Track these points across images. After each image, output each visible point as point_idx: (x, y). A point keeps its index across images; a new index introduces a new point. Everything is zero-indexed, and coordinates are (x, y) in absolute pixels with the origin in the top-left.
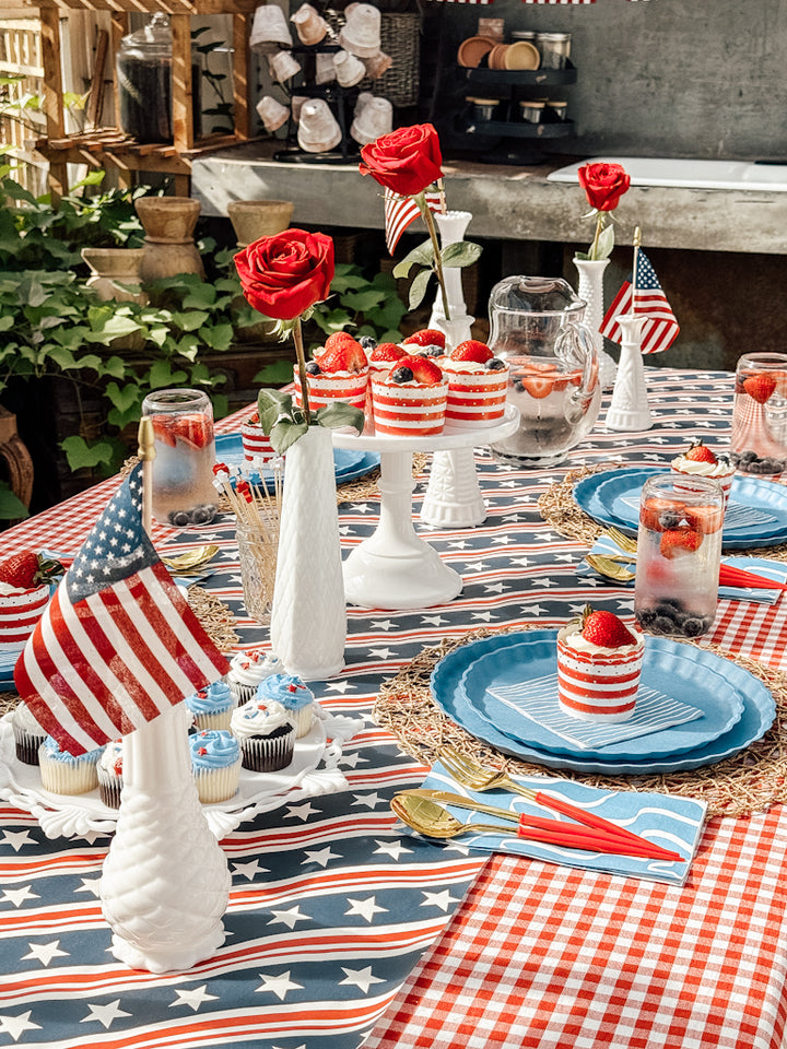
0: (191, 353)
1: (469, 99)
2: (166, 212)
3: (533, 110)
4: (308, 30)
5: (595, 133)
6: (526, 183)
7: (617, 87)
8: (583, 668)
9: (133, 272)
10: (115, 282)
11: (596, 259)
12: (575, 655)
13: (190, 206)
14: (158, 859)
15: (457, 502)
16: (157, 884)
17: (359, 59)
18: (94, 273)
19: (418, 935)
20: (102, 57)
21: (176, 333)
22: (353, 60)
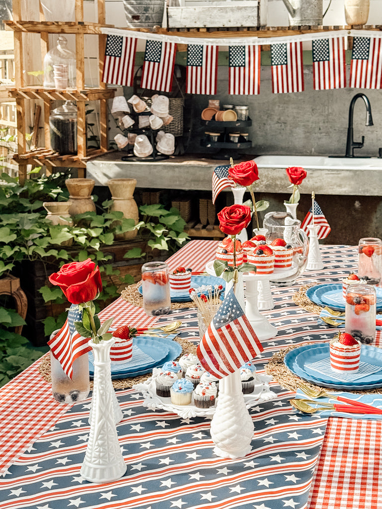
0: (97, 246)
1: (206, 133)
2: (80, 185)
3: (235, 137)
4: (138, 107)
5: (259, 146)
7: (268, 127)
8: (341, 354)
9: (67, 212)
10: (61, 217)
11: (293, 203)
12: (338, 349)
13: (91, 183)
15: (265, 300)
16: (234, 427)
17: (161, 118)
18: (49, 213)
20: (38, 116)
21: (90, 238)
22: (158, 118)
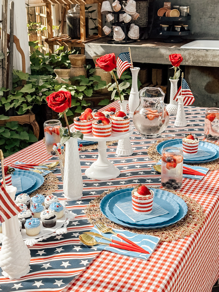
0: (81, 98)
1: (161, 25)
2: (76, 59)
3: (178, 28)
4: (116, 8)
5: (197, 33)
6: (174, 49)
7: (203, 20)
9: (67, 75)
10: (62, 78)
11: (175, 79)
13: (83, 57)
14: (10, 253)
15: (124, 149)
16: (10, 259)
17: (130, 15)
18: (57, 76)
19: (76, 272)
20: (64, 15)
21: (77, 92)
22: (128, 15)
